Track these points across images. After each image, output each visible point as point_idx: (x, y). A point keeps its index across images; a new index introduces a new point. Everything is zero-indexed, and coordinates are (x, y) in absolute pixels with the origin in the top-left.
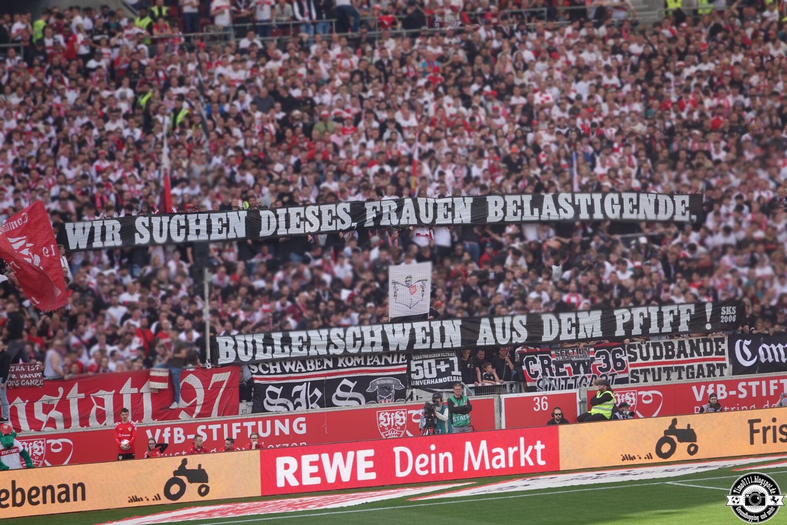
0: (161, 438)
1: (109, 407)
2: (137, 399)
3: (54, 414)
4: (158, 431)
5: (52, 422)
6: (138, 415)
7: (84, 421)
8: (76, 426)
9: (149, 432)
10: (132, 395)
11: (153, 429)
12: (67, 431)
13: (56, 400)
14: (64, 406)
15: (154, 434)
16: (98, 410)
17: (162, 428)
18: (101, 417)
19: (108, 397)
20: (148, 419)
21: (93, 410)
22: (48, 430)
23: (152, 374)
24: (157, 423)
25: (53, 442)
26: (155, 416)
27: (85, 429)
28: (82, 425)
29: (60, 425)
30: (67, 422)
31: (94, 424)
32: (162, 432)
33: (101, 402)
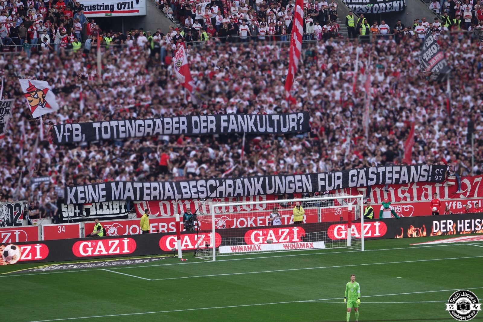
0: (452, 206)
1: (430, 192)
2: (442, 189)
3: (407, 194)
4: (451, 203)
5: (405, 199)
6: (442, 195)
7: (419, 198)
8: (415, 200)
9: (447, 204)
10: (440, 187)
11: (449, 202)
12: (412, 202)
13: (407, 189)
14: (411, 192)
15: (449, 204)
16: (425, 193)
17: (452, 201)
18: (426, 196)
19: (430, 189)
20: (446, 198)
21: (423, 193)
22: (403, 202)
23: (449, 178)
24: (450, 199)
25: (405, 207)
26: (449, 197)
27: (419, 201)
28: (418, 200)
29: (409, 200)
30: (412, 198)
31: (423, 199)
32: (452, 203)
33: (426, 190)
